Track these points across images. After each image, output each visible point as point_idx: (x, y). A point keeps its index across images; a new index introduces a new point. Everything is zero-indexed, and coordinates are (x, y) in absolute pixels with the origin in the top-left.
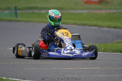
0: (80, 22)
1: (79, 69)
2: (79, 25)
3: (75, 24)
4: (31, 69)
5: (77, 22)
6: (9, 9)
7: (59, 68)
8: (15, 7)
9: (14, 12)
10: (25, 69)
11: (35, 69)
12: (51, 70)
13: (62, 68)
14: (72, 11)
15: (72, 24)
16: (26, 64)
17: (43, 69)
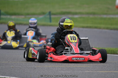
0: (113, 27)
1: (111, 73)
2: (111, 29)
3: (107, 28)
4: (65, 72)
5: (109, 26)
6: (43, 14)
7: (92, 72)
8: (50, 13)
9: (48, 16)
10: (60, 72)
11: (69, 72)
12: (84, 73)
13: (95, 71)
14: (105, 16)
15: (104, 28)
16: (60, 67)
17: (76, 72)
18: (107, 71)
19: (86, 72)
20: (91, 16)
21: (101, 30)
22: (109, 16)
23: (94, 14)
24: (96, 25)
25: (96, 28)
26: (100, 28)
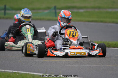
3: (113, 22)
4: (73, 66)
5: (115, 20)
6: (49, 8)
8: (55, 7)
9: (54, 11)
10: (67, 66)
11: (77, 66)
12: (92, 67)
13: (102, 64)
14: (110, 10)
15: (110, 22)
16: (67, 61)
17: (84, 66)
18: (114, 64)
19: (93, 65)
20: (97, 10)
21: (106, 24)
22: (114, 10)
23: (99, 8)
24: (102, 19)
25: (101, 22)
26: (106, 22)
